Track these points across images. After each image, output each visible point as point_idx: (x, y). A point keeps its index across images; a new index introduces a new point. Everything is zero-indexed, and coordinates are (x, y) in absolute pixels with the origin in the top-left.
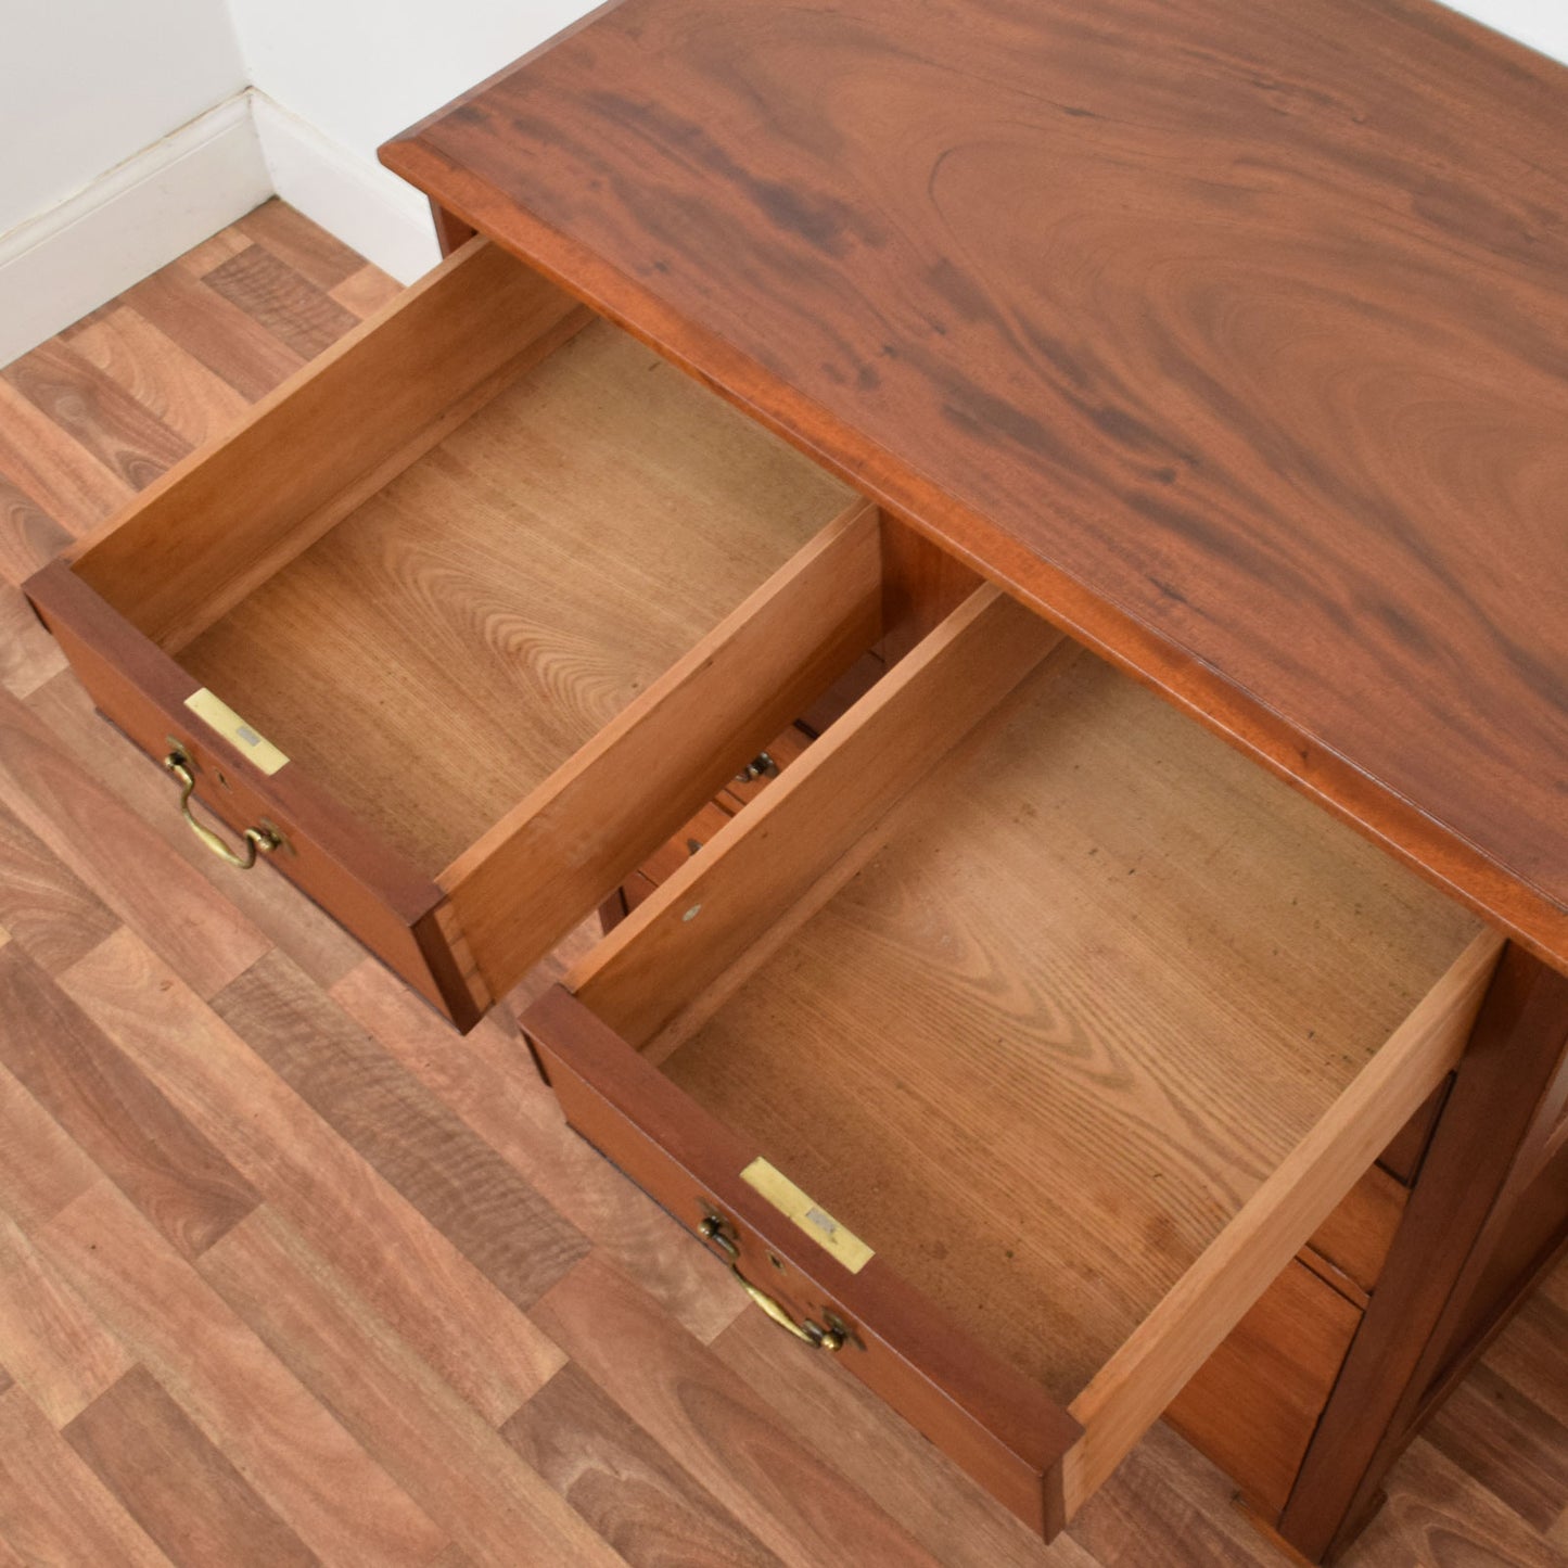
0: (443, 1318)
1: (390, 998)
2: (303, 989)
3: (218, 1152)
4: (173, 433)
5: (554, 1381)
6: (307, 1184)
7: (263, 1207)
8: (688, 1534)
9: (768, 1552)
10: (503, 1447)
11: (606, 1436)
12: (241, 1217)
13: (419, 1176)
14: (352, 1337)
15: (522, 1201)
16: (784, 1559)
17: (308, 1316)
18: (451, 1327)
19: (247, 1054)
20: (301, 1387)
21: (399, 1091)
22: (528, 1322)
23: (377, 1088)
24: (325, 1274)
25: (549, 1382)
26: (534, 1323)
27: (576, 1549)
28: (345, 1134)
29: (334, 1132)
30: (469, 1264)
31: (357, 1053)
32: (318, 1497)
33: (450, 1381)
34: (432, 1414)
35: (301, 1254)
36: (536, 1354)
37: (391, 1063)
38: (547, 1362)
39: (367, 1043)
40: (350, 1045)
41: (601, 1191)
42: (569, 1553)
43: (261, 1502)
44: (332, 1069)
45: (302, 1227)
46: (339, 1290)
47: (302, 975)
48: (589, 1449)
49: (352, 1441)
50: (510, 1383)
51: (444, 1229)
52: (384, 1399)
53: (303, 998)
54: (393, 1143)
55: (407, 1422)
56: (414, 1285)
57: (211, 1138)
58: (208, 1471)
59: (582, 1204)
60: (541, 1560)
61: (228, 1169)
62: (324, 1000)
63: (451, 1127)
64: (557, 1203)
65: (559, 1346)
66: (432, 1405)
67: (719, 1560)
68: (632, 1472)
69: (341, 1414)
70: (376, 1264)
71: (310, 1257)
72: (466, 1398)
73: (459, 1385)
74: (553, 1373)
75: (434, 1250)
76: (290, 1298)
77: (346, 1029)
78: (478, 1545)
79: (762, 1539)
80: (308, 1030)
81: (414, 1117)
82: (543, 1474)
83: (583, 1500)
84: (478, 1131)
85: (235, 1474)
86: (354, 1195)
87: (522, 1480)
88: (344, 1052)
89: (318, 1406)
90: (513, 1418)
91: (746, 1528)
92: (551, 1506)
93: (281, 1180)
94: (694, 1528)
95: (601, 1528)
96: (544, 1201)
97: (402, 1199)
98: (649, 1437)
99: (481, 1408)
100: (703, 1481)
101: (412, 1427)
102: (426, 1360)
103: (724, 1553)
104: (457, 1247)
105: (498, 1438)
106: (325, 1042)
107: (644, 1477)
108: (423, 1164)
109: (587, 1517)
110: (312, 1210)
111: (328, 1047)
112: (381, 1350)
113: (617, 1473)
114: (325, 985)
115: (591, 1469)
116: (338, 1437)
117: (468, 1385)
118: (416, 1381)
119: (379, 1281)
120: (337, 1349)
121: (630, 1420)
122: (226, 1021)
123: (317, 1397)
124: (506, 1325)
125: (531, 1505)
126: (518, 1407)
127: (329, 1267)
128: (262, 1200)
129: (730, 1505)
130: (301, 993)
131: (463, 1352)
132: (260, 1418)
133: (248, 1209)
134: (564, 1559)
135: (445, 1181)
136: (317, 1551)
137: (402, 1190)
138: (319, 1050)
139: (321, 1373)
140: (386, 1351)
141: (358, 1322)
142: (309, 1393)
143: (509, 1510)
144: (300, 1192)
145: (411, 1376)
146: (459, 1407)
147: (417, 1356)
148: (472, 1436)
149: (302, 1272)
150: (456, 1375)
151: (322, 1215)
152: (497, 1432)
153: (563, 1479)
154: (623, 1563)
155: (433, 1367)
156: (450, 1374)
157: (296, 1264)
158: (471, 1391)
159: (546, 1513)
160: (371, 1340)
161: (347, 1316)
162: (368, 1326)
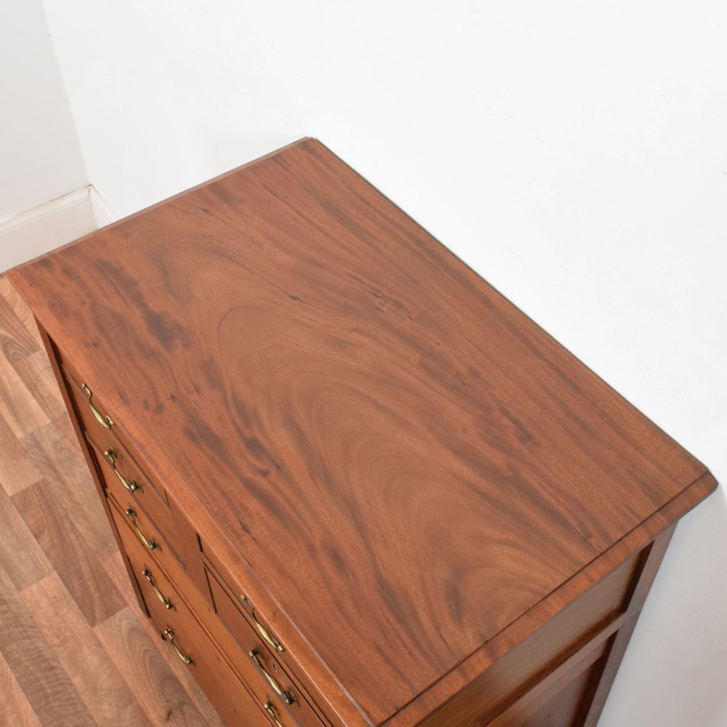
1: (45, 600)
2: (9, 590)
4: (26, 330)
13: (34, 685)
15: (75, 704)
21: (36, 644)
23: (28, 640)
28: (8, 660)
31: (24, 623)
37: (37, 630)
39: (29, 619)
40: (22, 619)
41: (110, 705)
44: (11, 628)
47: (11, 583)
51: (37, 712)
53: (8, 594)
54: (27, 667)
59: (100, 710)
62: (17, 596)
63: (54, 664)
64: (89, 707)
70: (4, 723)
75: (30, 721)
77: (23, 611)
80: (6, 609)
81: (39, 657)
84: (65, 668)
86: (3, 689)
88: (18, 622)
96: (84, 706)
97: (23, 694)
104: (40, 721)
106: (11, 616)
108: (37, 680)
111: (12, 618)
114: (19, 589)
130: (8, 592)
135: (44, 689)
137: (24, 691)
138: (7, 619)
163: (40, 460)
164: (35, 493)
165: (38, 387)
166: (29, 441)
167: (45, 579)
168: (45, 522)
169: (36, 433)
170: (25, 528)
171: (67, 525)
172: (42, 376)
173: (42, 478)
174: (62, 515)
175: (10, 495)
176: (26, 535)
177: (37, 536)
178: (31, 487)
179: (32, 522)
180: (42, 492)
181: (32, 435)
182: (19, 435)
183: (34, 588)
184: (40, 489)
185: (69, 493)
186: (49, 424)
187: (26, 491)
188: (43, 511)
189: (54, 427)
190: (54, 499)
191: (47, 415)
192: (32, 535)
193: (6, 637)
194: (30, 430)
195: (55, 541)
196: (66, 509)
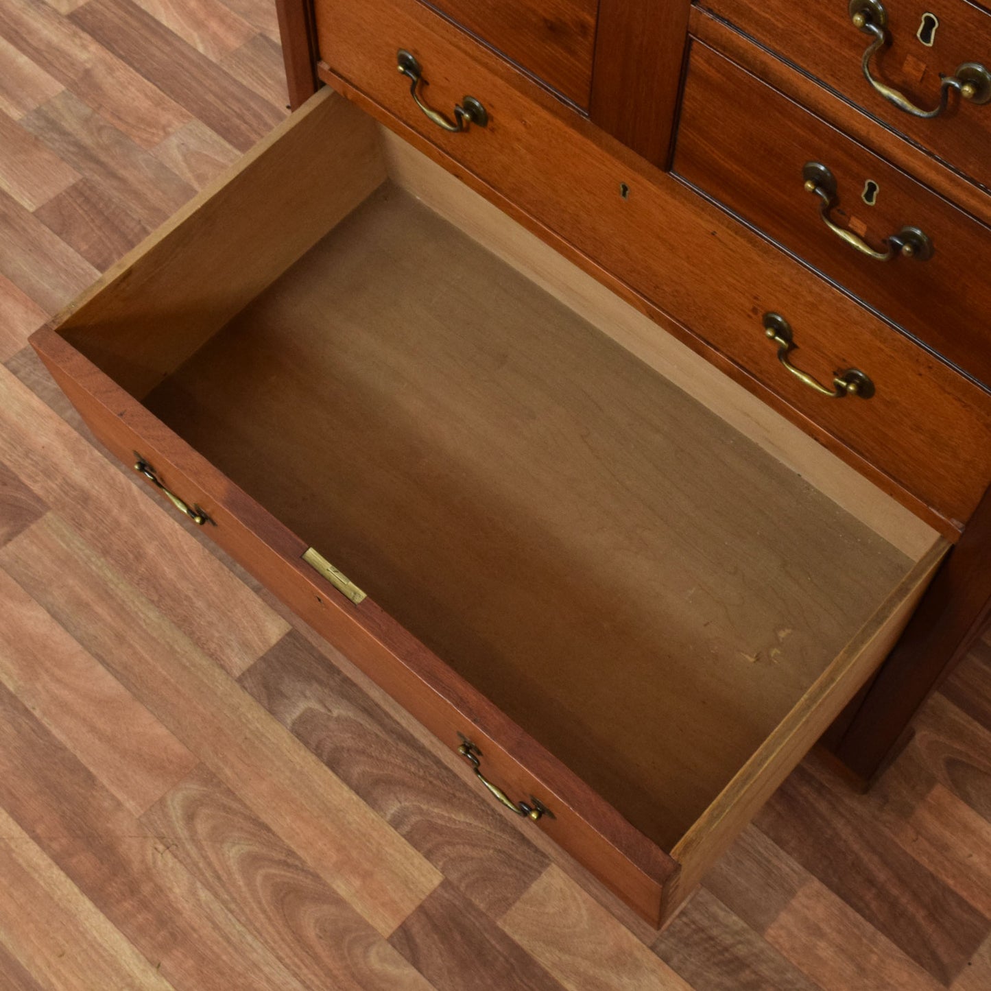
0: (192, 596)
3: (13, 473)
5: (281, 644)
6: (85, 498)
7: (49, 515)
8: (385, 756)
9: (446, 768)
10: (241, 692)
11: (320, 682)
12: (31, 522)
14: (121, 610)
16: (458, 774)
17: (87, 595)
18: (199, 604)
19: (36, 402)
20: (80, 647)
22: (259, 600)
24: (100, 564)
25: (278, 644)
26: (263, 600)
27: (298, 767)
29: (106, 460)
30: (213, 557)
32: (93, 729)
33: (199, 643)
34: (184, 667)
35: (79, 549)
36: (267, 623)
38: (274, 629)
42: (293, 770)
43: (47, 733)
45: (80, 529)
46: (110, 575)
48: (308, 693)
49: (122, 689)
50: (246, 645)
52: (146, 656)
55: (164, 673)
56: (170, 572)
57: (7, 463)
58: (5, 710)
60: (271, 775)
61: (21, 486)
65: (284, 618)
66: (184, 660)
67: (409, 775)
68: (341, 710)
69: (112, 667)
70: (139, 557)
71: (87, 551)
72: (211, 656)
73: (205, 646)
74: (280, 637)
75: (185, 547)
76: (71, 582)
78: (221, 764)
79: (443, 760)
82: (272, 712)
83: (303, 731)
85: (27, 712)
86: (122, 506)
87: (254, 715)
89: (95, 661)
90: (248, 670)
91: (430, 752)
92: (279, 735)
93: (62, 494)
94: (389, 752)
95: (318, 751)
98: (354, 685)
99: (222, 662)
100: (397, 717)
101: (168, 677)
102: (179, 627)
103: (413, 769)
104: (204, 545)
105: (237, 686)
107: (351, 714)
109: (306, 744)
110: (88, 517)
112: (145, 621)
113: (330, 711)
115: (310, 708)
116: (109, 685)
117: (213, 646)
118: (171, 643)
119: (142, 569)
120: (109, 619)
121: (339, 672)
122: (18, 378)
123: (92, 655)
124: (242, 602)
125: (263, 735)
126: (252, 662)
127: (102, 559)
128: (49, 509)
129: (417, 735)
131: (208, 622)
132: (47, 671)
133: (37, 515)
134: (288, 774)
136: (92, 769)
139: (96, 638)
140: (148, 621)
141: (126, 600)
142: (86, 652)
143: (246, 738)
144: (79, 503)
145: (168, 640)
146: (206, 662)
147: (173, 625)
148: (216, 683)
149: (80, 562)
150: (203, 638)
151: (97, 521)
152: (236, 681)
153: (287, 716)
154: (335, 777)
155: (185, 633)
156: (199, 638)
157: (76, 557)
158: (215, 650)
159: (275, 741)
160: (136, 613)
161: (117, 595)
162: (133, 602)
163: (69, 151)
164: (75, 201)
165: (25, 36)
166: (36, 122)
168: (109, 244)
169: (44, 108)
170: (76, 257)
172: (25, 16)
173: (80, 177)
174: (136, 230)
175: (31, 210)
176: (82, 269)
178: (64, 194)
179: (84, 247)
180: (87, 200)
181: (38, 111)
182: (15, 114)
184: (81, 194)
185: (137, 195)
186: (63, 92)
187: (58, 199)
188: (100, 228)
189: (75, 97)
190: (113, 207)
191: (56, 78)
192: (92, 267)
194: (33, 106)
196: (140, 221)
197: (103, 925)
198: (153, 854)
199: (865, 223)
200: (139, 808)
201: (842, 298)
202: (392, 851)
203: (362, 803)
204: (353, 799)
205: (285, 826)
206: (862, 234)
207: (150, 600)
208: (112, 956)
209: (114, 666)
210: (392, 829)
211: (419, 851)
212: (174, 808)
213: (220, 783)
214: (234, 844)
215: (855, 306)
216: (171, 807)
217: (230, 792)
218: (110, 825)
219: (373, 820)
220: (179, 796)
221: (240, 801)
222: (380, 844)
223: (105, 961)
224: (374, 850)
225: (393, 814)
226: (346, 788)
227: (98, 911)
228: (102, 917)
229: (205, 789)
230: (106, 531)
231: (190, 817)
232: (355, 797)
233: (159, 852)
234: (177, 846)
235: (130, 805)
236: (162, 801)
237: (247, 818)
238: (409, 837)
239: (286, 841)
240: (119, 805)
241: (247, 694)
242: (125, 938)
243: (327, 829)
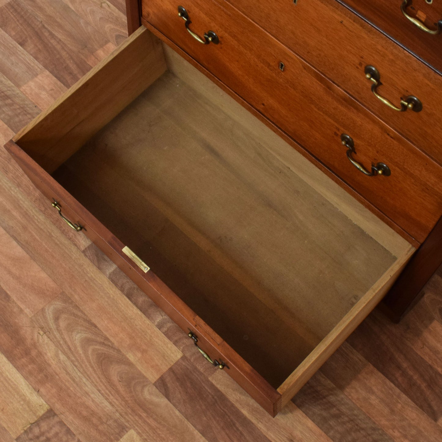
1: (44, 93)
2: (9, 87)
10: (84, 257)
14: (26, 215)
17: (9, 206)
20: (4, 232)
24: (16, 191)
27: (111, 296)
31: (30, 111)
32: (10, 273)
33: (64, 233)
34: (56, 244)
35: (6, 183)
39: (34, 108)
40: (28, 109)
42: (109, 298)
44: (20, 117)
45: (6, 173)
46: (21, 197)
47: (10, 82)
49: (25, 254)
52: (37, 238)
53: (9, 90)
55: (46, 246)
60: (98, 300)
62: (18, 92)
66: (56, 241)
69: (20, 242)
71: (10, 185)
72: (70, 239)
73: (67, 234)
77: (27, 102)
78: (73, 293)
80: (11, 102)
82: (99, 268)
83: (115, 278)
87: (91, 269)
88: (25, 111)
89: (11, 239)
90: (88, 247)
92: (102, 280)
95: (122, 289)
99: (75, 243)
101: (48, 248)
102: (55, 224)
105: (83, 254)
106: (18, 107)
109: (116, 285)
110: (10, 167)
111: (19, 109)
112: (37, 220)
114: (18, 86)
116: (18, 251)
117: (71, 234)
118: (50, 232)
120: (20, 218)
123: (11, 236)
125: (94, 279)
126: (90, 243)
127: (17, 189)
130: (9, 89)
134: (107, 300)
136: (8, 292)
138: (15, 109)
139: (13, 227)
140: (39, 220)
141: (28, 209)
142: (8, 235)
143: (86, 281)
144: (6, 161)
145: (49, 230)
146: (67, 242)
147: (51, 223)
148: (72, 253)
149: (6, 190)
150: (66, 230)
151: (15, 169)
152: (82, 252)
153: (107, 271)
154: (130, 302)
155: (57, 227)
156: (64, 230)
157: (4, 187)
158: (72, 236)
159: (100, 283)
160: (33, 216)
161: (24, 207)
162: (32, 211)
164: (9, 11)
167: (39, 77)
168: (25, 33)
170: (9, 39)
171: (46, 34)
174: (39, 26)
176: (12, 44)
177: (21, 44)
178: (4, 6)
179: (14, 34)
180: (16, 10)
183: (32, 84)
184: (12, 7)
185: (41, 9)
188: (21, 25)
190: (28, 14)
192: (17, 44)
193: (18, 124)
195: (40, 47)
196: (41, 22)
197: (11, 370)
198: (38, 336)
199: (425, 14)
200: (31, 313)
201: (408, 57)
202: (157, 340)
203: (143, 316)
204: (139, 314)
205: (104, 325)
206: (423, 20)
207: (40, 210)
208: (15, 385)
209: (21, 242)
210: (158, 329)
211: (171, 341)
212: (49, 313)
213: (72, 302)
214: (78, 333)
215: (416, 61)
216: (47, 313)
217: (77, 307)
218: (16, 321)
219: (148, 324)
220: (52, 307)
221: (82, 312)
222: (151, 336)
223: (12, 387)
224: (149, 339)
225: (158, 322)
226: (135, 308)
227: (9, 362)
228: (11, 365)
229: (65, 305)
230: (19, 175)
231: (57, 319)
232: (140, 313)
233: (40, 335)
234: (49, 332)
235: (27, 311)
236: (43, 310)
237: (85, 320)
238: (166, 334)
239: (104, 332)
240: (21, 311)
241: (87, 259)
242: (22, 377)
243: (125, 328)
